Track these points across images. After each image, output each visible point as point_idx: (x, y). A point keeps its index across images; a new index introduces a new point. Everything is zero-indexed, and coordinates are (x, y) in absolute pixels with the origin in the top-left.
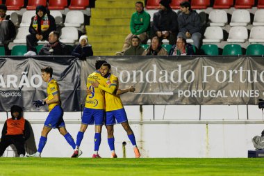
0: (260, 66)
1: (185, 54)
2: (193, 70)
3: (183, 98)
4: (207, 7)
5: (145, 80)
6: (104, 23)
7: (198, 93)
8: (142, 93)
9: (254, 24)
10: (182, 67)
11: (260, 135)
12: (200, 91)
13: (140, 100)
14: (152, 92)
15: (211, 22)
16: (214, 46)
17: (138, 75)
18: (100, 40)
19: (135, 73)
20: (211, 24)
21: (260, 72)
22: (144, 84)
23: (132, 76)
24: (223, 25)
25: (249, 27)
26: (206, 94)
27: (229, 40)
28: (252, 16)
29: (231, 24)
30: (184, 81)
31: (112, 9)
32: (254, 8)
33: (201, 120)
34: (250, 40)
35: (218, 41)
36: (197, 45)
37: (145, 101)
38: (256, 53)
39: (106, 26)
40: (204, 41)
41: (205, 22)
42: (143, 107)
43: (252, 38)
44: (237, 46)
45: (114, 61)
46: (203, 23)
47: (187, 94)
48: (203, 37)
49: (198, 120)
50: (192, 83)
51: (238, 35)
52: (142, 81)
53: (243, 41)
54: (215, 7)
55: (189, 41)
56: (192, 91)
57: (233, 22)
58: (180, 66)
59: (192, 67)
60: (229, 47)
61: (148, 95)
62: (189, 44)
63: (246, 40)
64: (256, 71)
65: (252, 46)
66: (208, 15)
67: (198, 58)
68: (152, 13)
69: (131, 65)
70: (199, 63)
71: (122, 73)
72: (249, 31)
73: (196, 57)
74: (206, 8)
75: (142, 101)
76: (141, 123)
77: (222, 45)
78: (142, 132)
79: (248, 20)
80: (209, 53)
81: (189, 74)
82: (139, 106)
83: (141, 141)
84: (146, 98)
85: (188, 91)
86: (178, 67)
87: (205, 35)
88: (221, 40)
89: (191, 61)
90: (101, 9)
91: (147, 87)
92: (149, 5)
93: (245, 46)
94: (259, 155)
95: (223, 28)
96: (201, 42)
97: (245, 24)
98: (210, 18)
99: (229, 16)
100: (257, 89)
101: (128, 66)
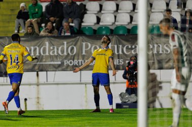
0: (124, 42)
2: (75, 45)
3: (68, 66)
5: (40, 53)
6: (9, 13)
8: (38, 63)
9: (119, 11)
10: (67, 43)
11: (125, 92)
12: (80, 61)
13: (37, 68)
14: (45, 62)
15: (88, 10)
16: (90, 28)
17: (35, 50)
18: (7, 25)
19: (32, 48)
20: (88, 12)
21: (123, 46)
22: (39, 56)
24: (96, 12)
25: (116, 14)
27: (101, 24)
28: (118, 6)
29: (102, 12)
30: (68, 54)
31: (15, 2)
33: (82, 82)
34: (116, 23)
35: (93, 24)
37: (40, 68)
38: (121, 32)
39: (11, 15)
40: (83, 24)
41: (83, 11)
42: (40, 73)
43: (117, 22)
44: (107, 28)
47: (71, 63)
48: (82, 22)
49: (79, 82)
50: (75, 55)
51: (108, 20)
52: (38, 54)
53: (111, 24)
55: (71, 24)
56: (75, 61)
57: (104, 10)
58: (65, 43)
59: (74, 43)
60: (101, 28)
61: (42, 64)
63: (113, 24)
64: (121, 46)
65: (118, 28)
66: (85, 6)
67: (78, 37)
68: (44, 5)
69: (30, 42)
70: (80, 40)
72: (115, 17)
75: (38, 69)
76: (38, 85)
77: (96, 27)
78: (38, 91)
79: (115, 8)
80: (87, 33)
81: (72, 49)
82: (36, 73)
83: (38, 98)
84: (41, 67)
85: (72, 61)
86: (64, 44)
87: (83, 20)
88: (95, 24)
89: (73, 39)
90: (8, 2)
91: (42, 59)
93: (113, 28)
94: (124, 106)
95: (97, 15)
96: (80, 25)
97: (113, 12)
98: (87, 7)
99: (101, 6)
100: (122, 58)
101: (27, 43)
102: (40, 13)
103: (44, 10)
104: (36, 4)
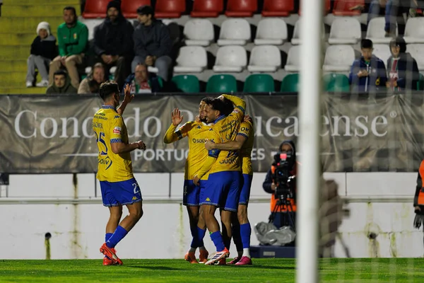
0: (266, 109)
2: (159, 116)
3: (143, 161)
4: (181, 14)
5: (80, 132)
6: (14, 41)
7: (166, 153)
8: (77, 155)
9: (257, 41)
10: (141, 111)
11: (267, 221)
12: (169, 151)
13: (73, 165)
14: (92, 152)
15: (188, 39)
16: (192, 78)
17: (70, 125)
18: (10, 68)
19: (65, 121)
20: (188, 42)
21: (265, 119)
22: (79, 139)
23: (60, 126)
24: (206, 43)
25: (250, 45)
26: (179, 155)
27: (216, 68)
28: (254, 29)
29: (220, 42)
30: (144, 135)
31: (29, 18)
32: (257, 17)
33: (172, 198)
34: (251, 68)
35: (199, 69)
37: (82, 167)
38: (261, 88)
39: (17, 47)
40: (176, 69)
41: (178, 39)
42: (79, 176)
43: (253, 65)
44: (229, 78)
45: (31, 103)
46: (175, 41)
47: (149, 155)
48: (175, 64)
49: (167, 198)
50: (158, 137)
51: (231, 60)
52: (76, 135)
53: (238, 69)
54: (194, 14)
55: (151, 69)
56: (158, 151)
57: (223, 39)
58: (137, 110)
59: (157, 111)
60: (215, 79)
61: (86, 157)
63: (244, 68)
64: (259, 119)
65: (253, 78)
66: (182, 28)
67: (166, 98)
68: (92, 25)
69: (59, 109)
70: (169, 106)
71: (44, 121)
72: (249, 54)
73: (163, 96)
74: (179, 17)
75: (77, 167)
76: (75, 203)
77: (205, 77)
78: (76, 217)
79: (248, 35)
80: (185, 89)
81: (153, 124)
82: (71, 176)
83: (76, 232)
84: (83, 162)
85: (151, 150)
86: (133, 113)
87: (178, 60)
88: (204, 69)
89: (155, 103)
90: (11, 18)
91: (85, 145)
92: (88, 12)
93: (243, 77)
94: (265, 253)
95: (208, 49)
96: (170, 71)
97: (243, 43)
98: (186, 32)
99: (217, 30)
100: (261, 147)
101: (54, 110)
102: (82, 43)
103: (91, 36)
104: (73, 23)
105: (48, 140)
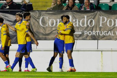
1: (89, 10)
2: (93, 19)
3: (88, 36)
7: (96, 33)
10: (87, 17)
12: (97, 32)
16: (106, 5)
19: (58, 20)
23: (56, 22)
26: (101, 34)
27: (115, 1)
30: (88, 26)
33: (98, 49)
35: (109, 1)
36: (96, 4)
47: (90, 33)
49: (97, 49)
50: (93, 26)
55: (91, 1)
56: (93, 32)
58: (86, 16)
59: (93, 17)
60: (115, 5)
62: (91, 4)
67: (96, 12)
69: (56, 16)
70: (97, 15)
71: (50, 20)
77: (111, 4)
80: (103, 9)
81: (91, 22)
85: (91, 32)
86: (84, 17)
88: (111, 1)
89: (92, 14)
101: (54, 16)
105: (52, 28)
